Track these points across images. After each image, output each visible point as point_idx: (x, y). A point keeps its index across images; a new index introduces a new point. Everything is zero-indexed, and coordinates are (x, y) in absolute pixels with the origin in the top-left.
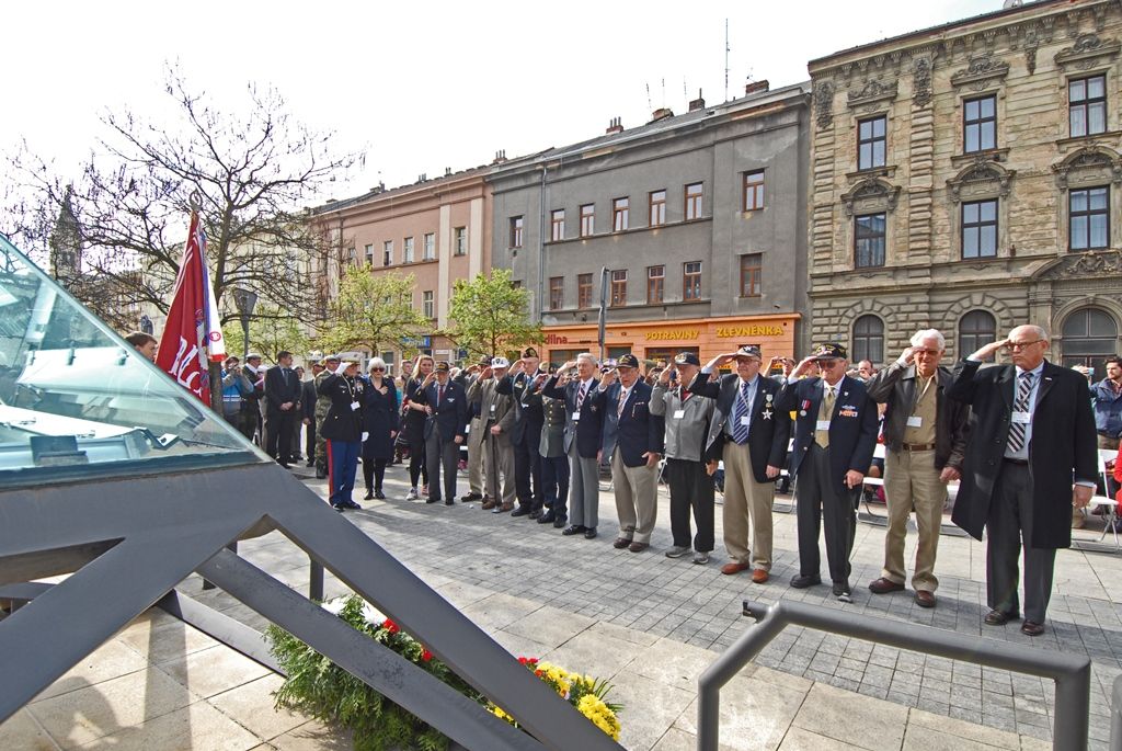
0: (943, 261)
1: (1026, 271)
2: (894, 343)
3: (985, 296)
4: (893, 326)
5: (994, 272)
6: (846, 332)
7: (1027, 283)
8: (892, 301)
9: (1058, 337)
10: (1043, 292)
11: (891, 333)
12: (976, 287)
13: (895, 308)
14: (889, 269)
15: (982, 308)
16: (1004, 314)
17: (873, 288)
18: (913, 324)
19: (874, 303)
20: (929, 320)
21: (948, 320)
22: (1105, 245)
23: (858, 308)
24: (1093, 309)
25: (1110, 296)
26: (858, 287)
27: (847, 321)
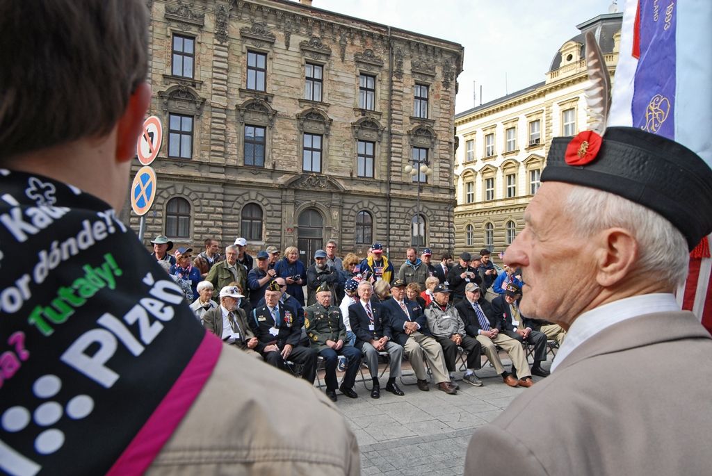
0: (233, 164)
1: (281, 180)
2: (199, 222)
3: (258, 194)
4: (198, 209)
5: (264, 178)
6: (161, 210)
7: (282, 188)
8: (198, 188)
9: (296, 225)
10: (290, 195)
11: (197, 214)
12: (252, 186)
13: (200, 194)
14: (196, 162)
15: (256, 202)
16: (268, 207)
17: (184, 176)
18: (213, 208)
19: (184, 188)
20: (223, 207)
21: (235, 209)
22: (319, 171)
23: (171, 191)
24: (313, 209)
25: (321, 204)
26: (171, 173)
27: (162, 201)
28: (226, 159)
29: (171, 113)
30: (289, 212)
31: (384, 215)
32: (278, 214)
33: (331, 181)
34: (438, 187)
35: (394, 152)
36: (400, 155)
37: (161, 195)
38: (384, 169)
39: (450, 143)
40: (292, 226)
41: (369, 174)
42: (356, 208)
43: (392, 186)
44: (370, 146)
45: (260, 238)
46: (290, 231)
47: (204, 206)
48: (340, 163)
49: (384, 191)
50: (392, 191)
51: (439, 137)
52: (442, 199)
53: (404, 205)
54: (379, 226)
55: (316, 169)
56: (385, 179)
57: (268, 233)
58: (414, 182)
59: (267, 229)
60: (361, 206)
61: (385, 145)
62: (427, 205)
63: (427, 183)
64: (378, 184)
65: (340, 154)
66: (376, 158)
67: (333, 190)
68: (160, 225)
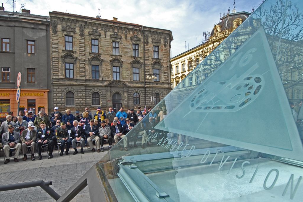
0: (88, 79)
1: (105, 84)
2: (77, 100)
3: (97, 89)
4: (77, 95)
5: (99, 83)
6: (64, 96)
7: (106, 86)
8: (76, 88)
9: (112, 99)
10: (109, 89)
11: (76, 97)
12: (96, 86)
13: (77, 90)
14: (75, 79)
15: (97, 92)
16: (101, 93)
17: (71, 84)
18: (82, 95)
19: (71, 88)
20: (85, 94)
21: (90, 94)
22: (119, 79)
23: (67, 89)
24: (118, 93)
25: (120, 91)
26: (67, 83)
27: (64, 93)
28: (86, 77)
29: (66, 63)
30: (109, 95)
31: (144, 94)
32: (105, 95)
33: (123, 83)
34: (163, 83)
35: (146, 71)
36: (148, 72)
37: (64, 91)
38: (143, 77)
39: (168, 67)
40: (110, 99)
41: (138, 80)
42: (133, 92)
43: (146, 83)
44: (137, 69)
45: (99, 104)
46: (109, 101)
48: (127, 76)
49: (143, 85)
50: (146, 85)
52: (165, 87)
53: (151, 90)
54: (142, 98)
56: (143, 81)
57: (101, 102)
58: (154, 81)
59: (101, 101)
60: (135, 91)
61: (143, 69)
62: (159, 89)
63: (159, 81)
64: (141, 83)
65: (127, 73)
66: (140, 74)
67: (124, 86)
68: (64, 101)
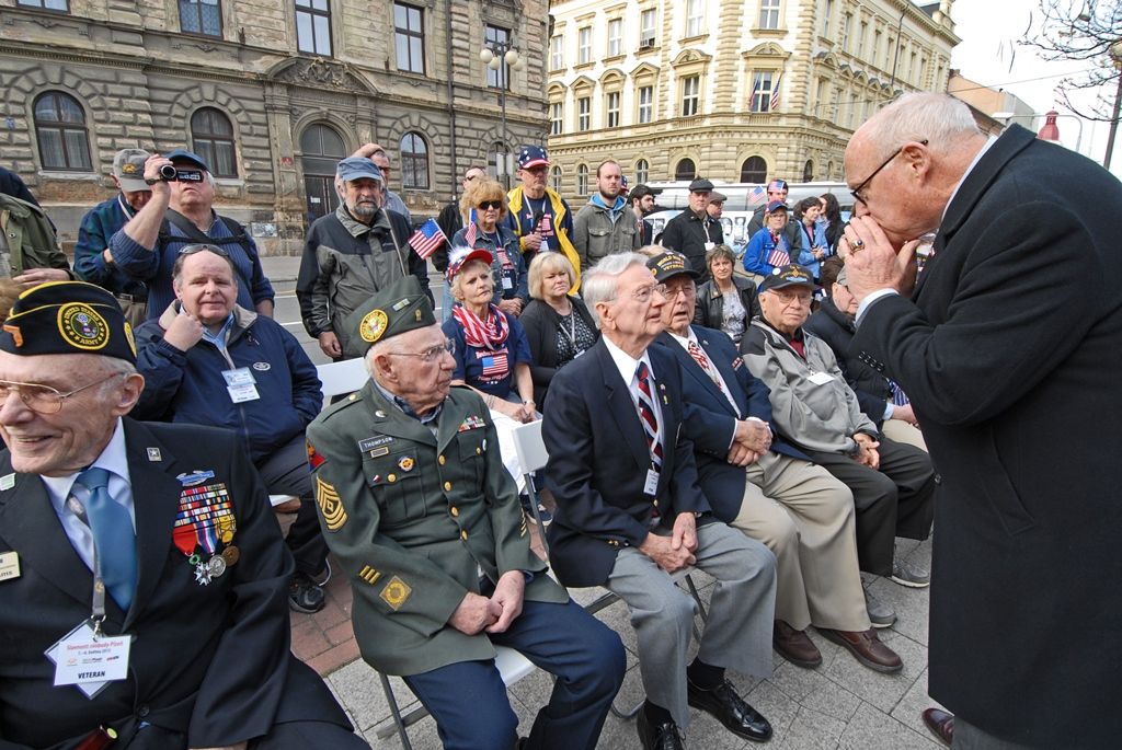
0: (158, 28)
1: (260, 66)
2: (107, 141)
3: (217, 90)
4: (100, 115)
5: (224, 59)
6: (22, 116)
7: (263, 81)
8: (93, 74)
9: (298, 152)
10: (279, 95)
11: (100, 126)
12: (205, 75)
13: (99, 86)
14: (79, 20)
15: (215, 105)
16: (242, 117)
17: (59, 47)
18: (131, 115)
19: (63, 72)
20: (151, 113)
21: (176, 116)
22: (329, 54)
23: (37, 77)
24: (325, 124)
25: (340, 113)
26: (30, 40)
27: (20, 97)
28: (143, 16)
30: (282, 126)
31: (446, 140)
32: (262, 130)
33: (351, 73)
34: (526, 99)
35: (457, 31)
36: (466, 37)
37: (17, 84)
38: (441, 59)
39: (543, 24)
40: (290, 153)
41: (417, 67)
42: (399, 126)
43: (457, 91)
44: (415, 14)
45: (234, 174)
46: (287, 163)
47: (111, 109)
48: (366, 42)
49: (443, 99)
50: (457, 101)
51: (526, 11)
52: (533, 119)
53: (476, 125)
54: (438, 158)
55: (324, 49)
56: (443, 77)
57: (247, 165)
58: (489, 87)
59: (245, 158)
60: (407, 124)
61: (441, 16)
62: (510, 126)
63: (509, 90)
64: (434, 86)
65: (365, 24)
66: (426, 38)
67: (358, 91)
68: (27, 145)
